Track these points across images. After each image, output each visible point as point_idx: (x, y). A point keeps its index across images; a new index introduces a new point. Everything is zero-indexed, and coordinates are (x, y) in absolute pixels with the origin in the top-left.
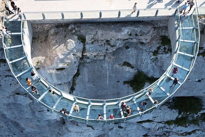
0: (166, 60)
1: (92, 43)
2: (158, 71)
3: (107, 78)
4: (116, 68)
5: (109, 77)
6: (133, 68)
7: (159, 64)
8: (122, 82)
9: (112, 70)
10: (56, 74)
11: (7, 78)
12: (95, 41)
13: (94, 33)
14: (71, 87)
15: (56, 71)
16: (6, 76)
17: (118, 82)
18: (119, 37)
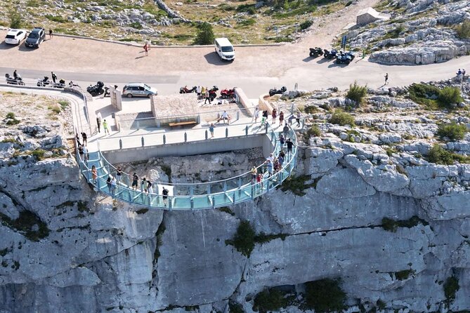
0: (272, 197)
1: (179, 176)
2: (267, 223)
3: (202, 232)
4: (213, 215)
5: (205, 232)
6: (233, 214)
7: (265, 207)
8: (222, 240)
9: (207, 217)
10: (137, 221)
11: (73, 230)
12: (181, 175)
13: (180, 164)
14: (154, 250)
15: (136, 214)
16: (71, 228)
17: (218, 240)
18: (210, 168)
